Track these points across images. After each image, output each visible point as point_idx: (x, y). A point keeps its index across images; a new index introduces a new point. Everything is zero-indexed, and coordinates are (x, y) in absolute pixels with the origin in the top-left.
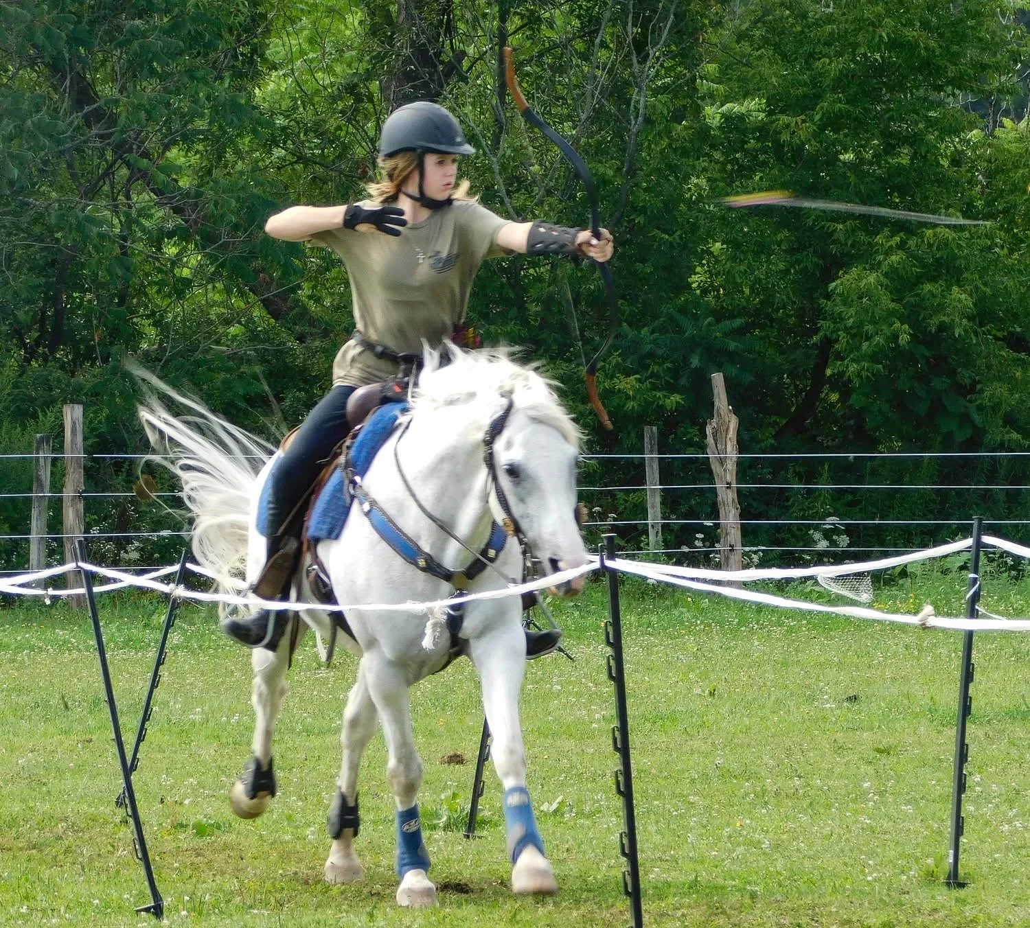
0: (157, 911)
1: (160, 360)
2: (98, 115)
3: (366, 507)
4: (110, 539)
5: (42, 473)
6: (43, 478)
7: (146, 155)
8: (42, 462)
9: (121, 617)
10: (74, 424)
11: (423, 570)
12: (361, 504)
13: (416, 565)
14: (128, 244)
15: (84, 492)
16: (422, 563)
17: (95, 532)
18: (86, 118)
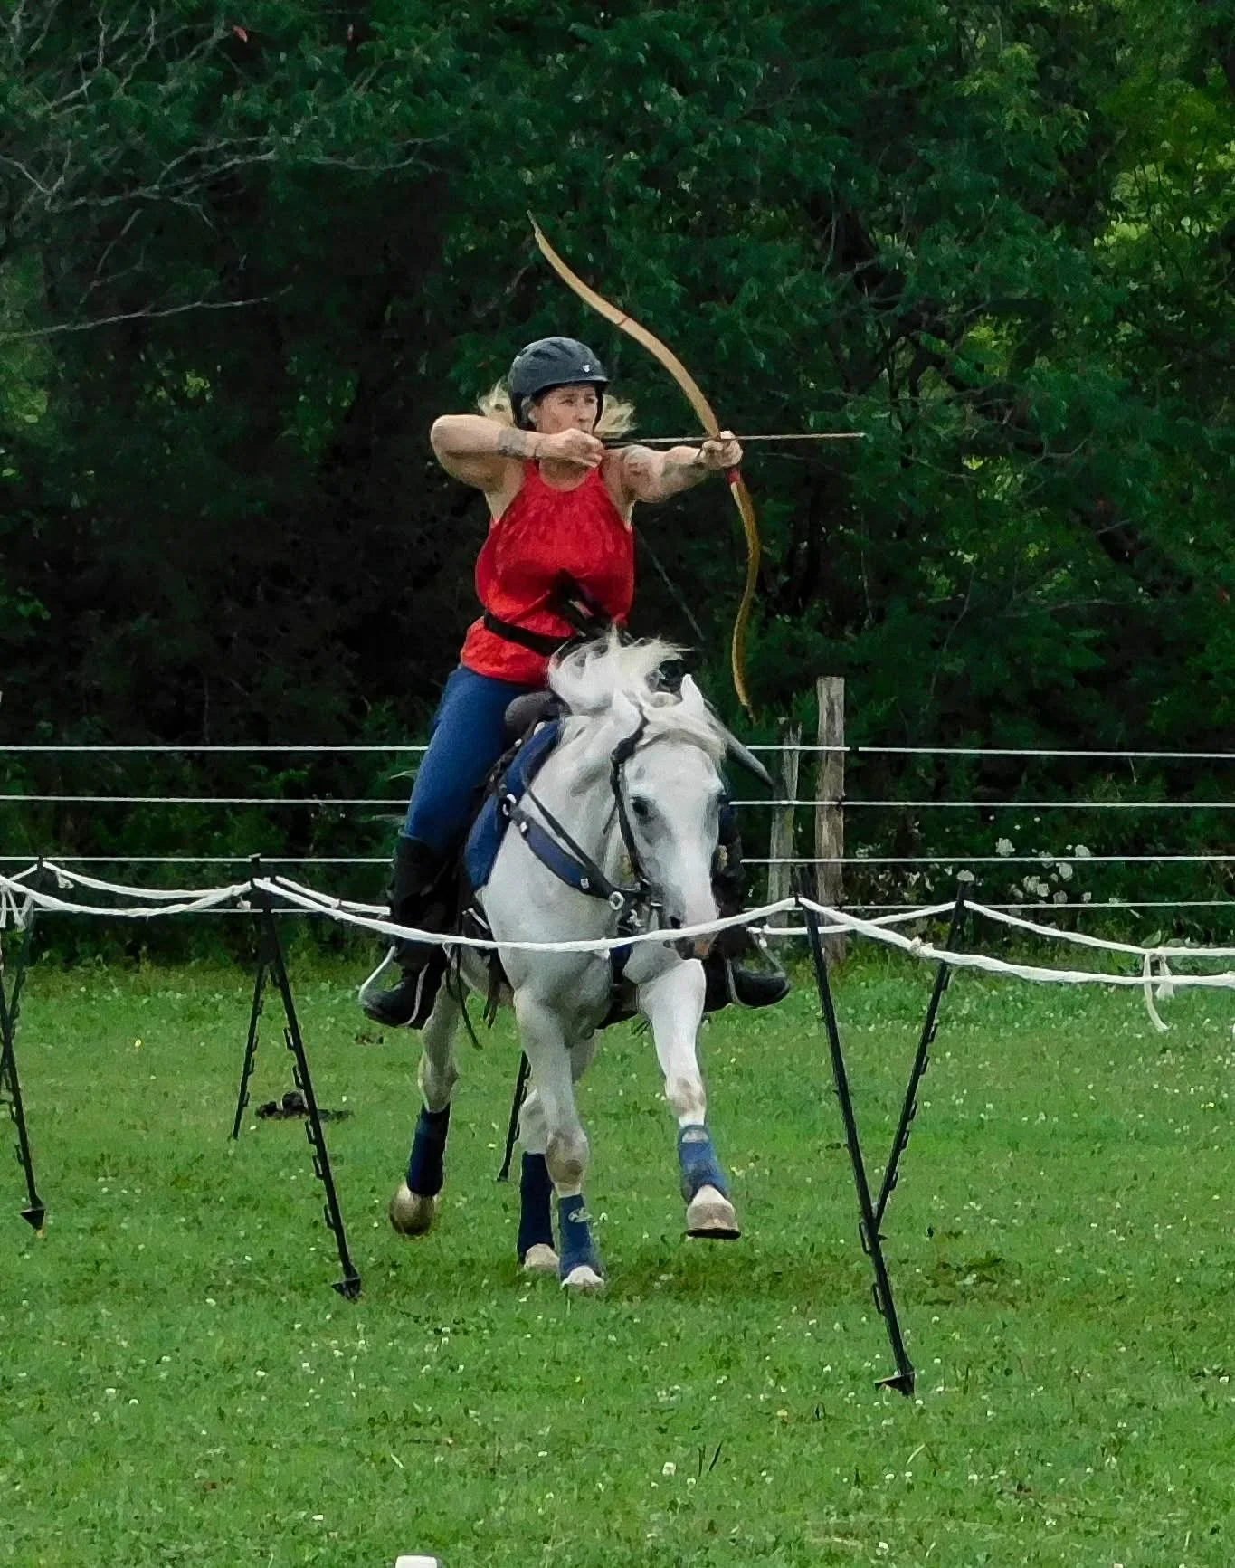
0: (904, 1385)
1: (954, 617)
2: (875, 277)
3: (524, 826)
4: (882, 867)
5: (785, 772)
6: (787, 778)
7: (939, 332)
8: (786, 757)
9: (894, 976)
10: (831, 703)
11: (586, 891)
12: (519, 825)
13: (578, 886)
14: (912, 457)
15: (845, 799)
16: (585, 883)
17: (862, 858)
18: (858, 280)
